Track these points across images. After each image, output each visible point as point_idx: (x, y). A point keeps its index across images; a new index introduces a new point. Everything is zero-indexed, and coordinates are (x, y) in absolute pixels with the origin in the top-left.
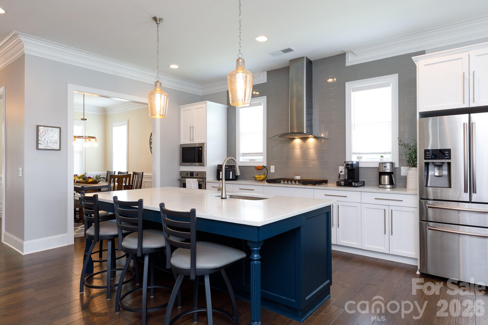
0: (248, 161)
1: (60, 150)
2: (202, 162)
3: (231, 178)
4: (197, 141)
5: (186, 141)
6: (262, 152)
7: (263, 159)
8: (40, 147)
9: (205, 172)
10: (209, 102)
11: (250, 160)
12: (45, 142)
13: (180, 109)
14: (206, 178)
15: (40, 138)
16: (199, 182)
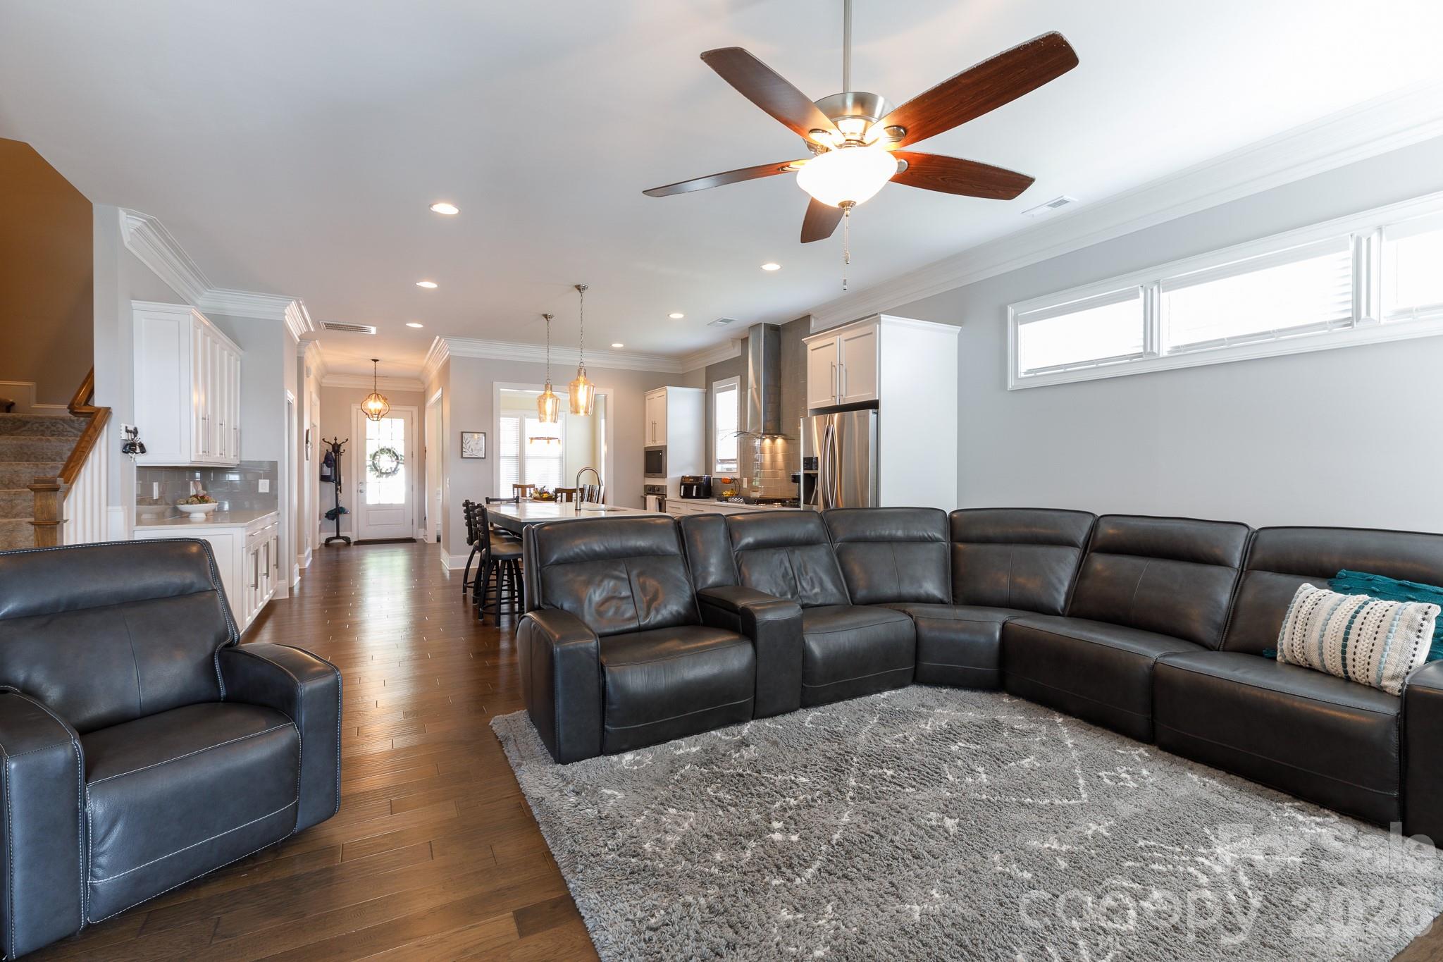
0: (725, 471)
1: (485, 458)
2: (661, 472)
3: (694, 495)
4: (659, 443)
5: (649, 444)
6: (735, 457)
7: (737, 468)
8: (465, 455)
9: (666, 486)
10: (669, 388)
11: (728, 469)
12: (470, 449)
13: (645, 397)
14: (666, 495)
15: (464, 445)
16: (659, 500)
